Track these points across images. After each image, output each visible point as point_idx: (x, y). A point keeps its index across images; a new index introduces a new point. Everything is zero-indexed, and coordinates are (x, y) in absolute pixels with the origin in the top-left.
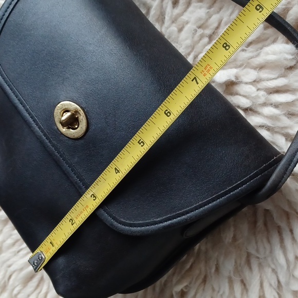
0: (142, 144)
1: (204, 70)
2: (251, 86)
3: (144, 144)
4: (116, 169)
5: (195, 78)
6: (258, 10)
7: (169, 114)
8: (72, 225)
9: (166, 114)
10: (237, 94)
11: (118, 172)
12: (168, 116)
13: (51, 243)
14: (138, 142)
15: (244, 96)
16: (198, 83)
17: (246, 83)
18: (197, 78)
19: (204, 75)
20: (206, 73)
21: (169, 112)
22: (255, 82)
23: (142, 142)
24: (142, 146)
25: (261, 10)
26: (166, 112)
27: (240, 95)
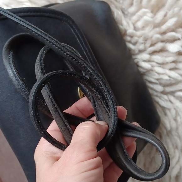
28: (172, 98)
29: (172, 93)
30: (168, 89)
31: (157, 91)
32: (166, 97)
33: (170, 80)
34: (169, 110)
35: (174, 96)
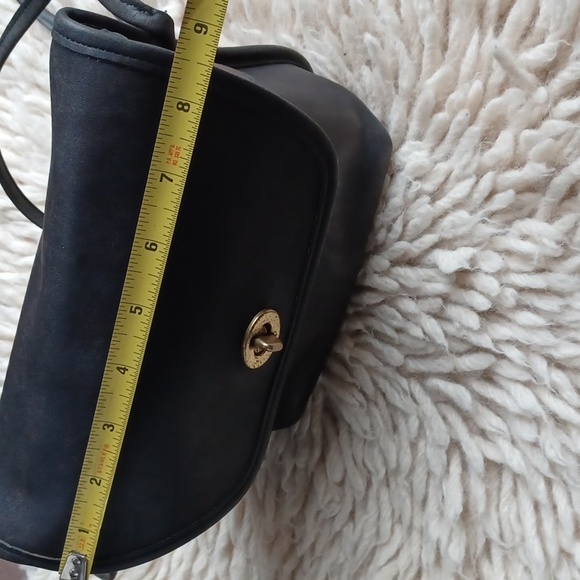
0: (138, 311)
1: (170, 157)
2: (492, 279)
3: (141, 309)
4: (118, 369)
5: (163, 175)
6: (200, 32)
7: (153, 247)
8: (99, 485)
9: (150, 249)
10: (472, 288)
11: (125, 369)
12: (155, 250)
13: (80, 531)
14: (131, 311)
15: (482, 293)
16: (171, 181)
17: (487, 273)
18: (167, 175)
19: (175, 164)
20: (176, 159)
21: (152, 244)
22: (499, 274)
23: (136, 308)
24: (140, 314)
25: (204, 30)
26: (148, 246)
27: (476, 290)
28: (417, 389)
29: (421, 377)
30: (414, 365)
31: (387, 364)
32: (404, 382)
33: (424, 340)
34: (406, 415)
35: (423, 385)
